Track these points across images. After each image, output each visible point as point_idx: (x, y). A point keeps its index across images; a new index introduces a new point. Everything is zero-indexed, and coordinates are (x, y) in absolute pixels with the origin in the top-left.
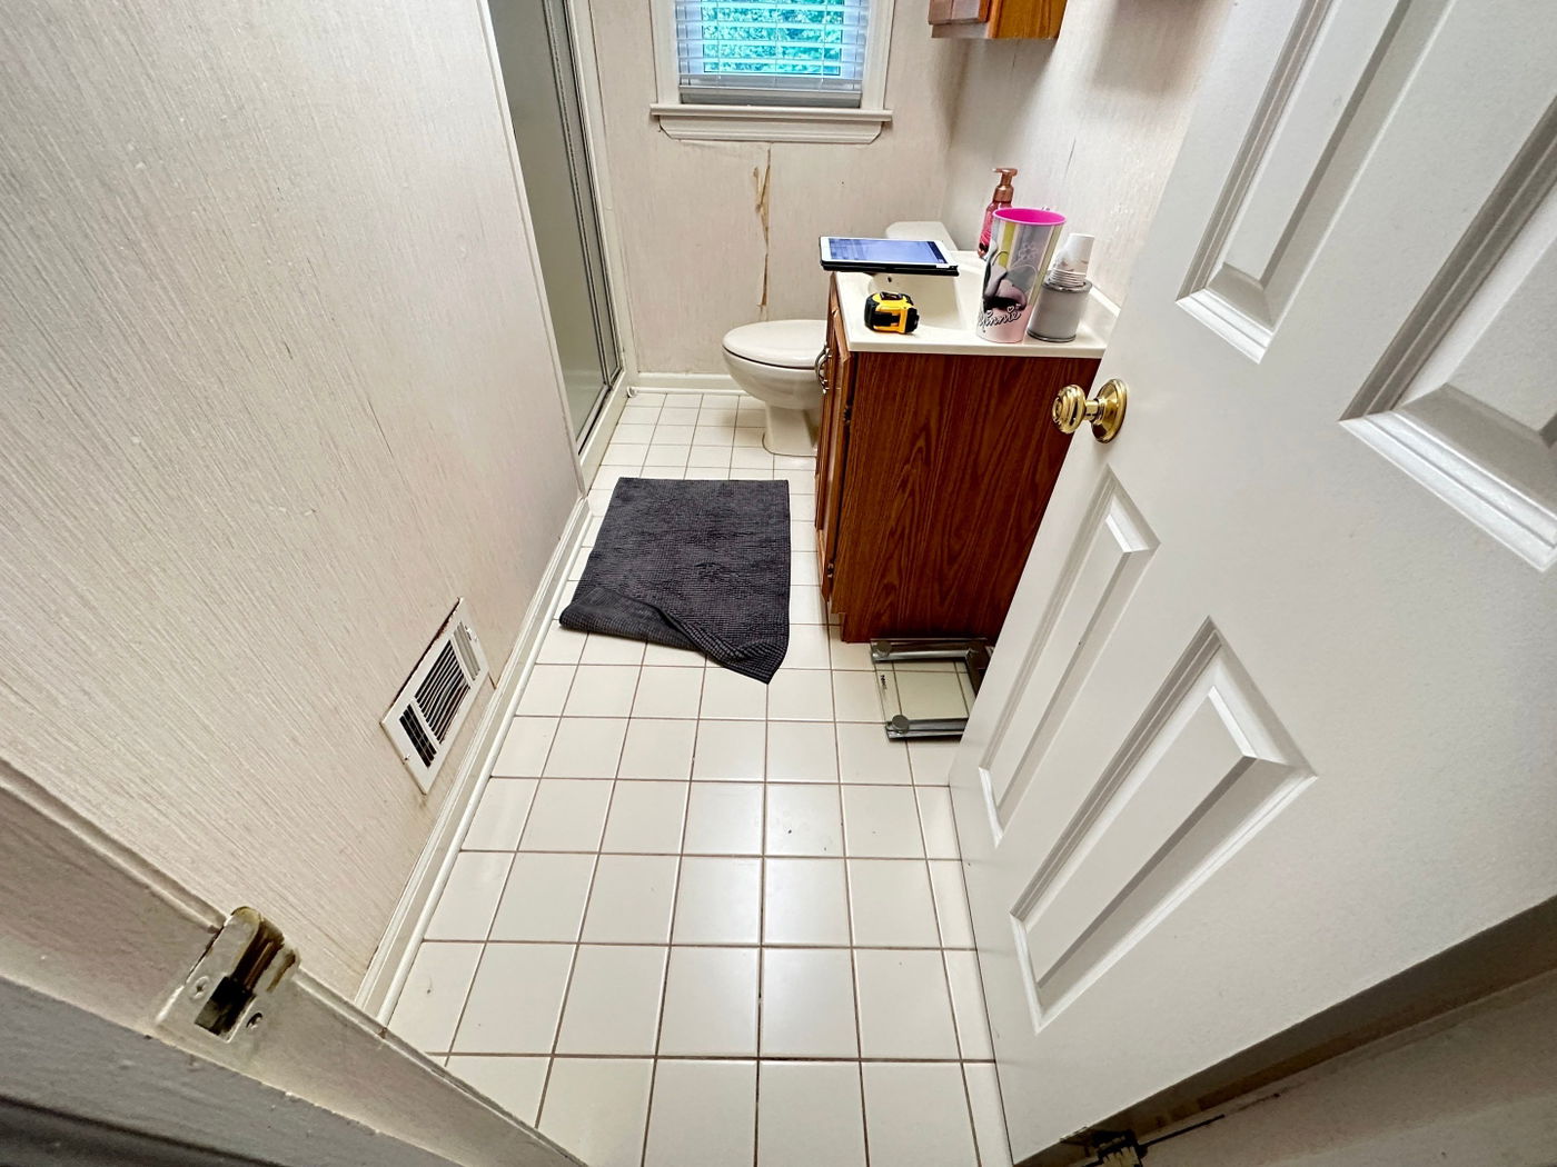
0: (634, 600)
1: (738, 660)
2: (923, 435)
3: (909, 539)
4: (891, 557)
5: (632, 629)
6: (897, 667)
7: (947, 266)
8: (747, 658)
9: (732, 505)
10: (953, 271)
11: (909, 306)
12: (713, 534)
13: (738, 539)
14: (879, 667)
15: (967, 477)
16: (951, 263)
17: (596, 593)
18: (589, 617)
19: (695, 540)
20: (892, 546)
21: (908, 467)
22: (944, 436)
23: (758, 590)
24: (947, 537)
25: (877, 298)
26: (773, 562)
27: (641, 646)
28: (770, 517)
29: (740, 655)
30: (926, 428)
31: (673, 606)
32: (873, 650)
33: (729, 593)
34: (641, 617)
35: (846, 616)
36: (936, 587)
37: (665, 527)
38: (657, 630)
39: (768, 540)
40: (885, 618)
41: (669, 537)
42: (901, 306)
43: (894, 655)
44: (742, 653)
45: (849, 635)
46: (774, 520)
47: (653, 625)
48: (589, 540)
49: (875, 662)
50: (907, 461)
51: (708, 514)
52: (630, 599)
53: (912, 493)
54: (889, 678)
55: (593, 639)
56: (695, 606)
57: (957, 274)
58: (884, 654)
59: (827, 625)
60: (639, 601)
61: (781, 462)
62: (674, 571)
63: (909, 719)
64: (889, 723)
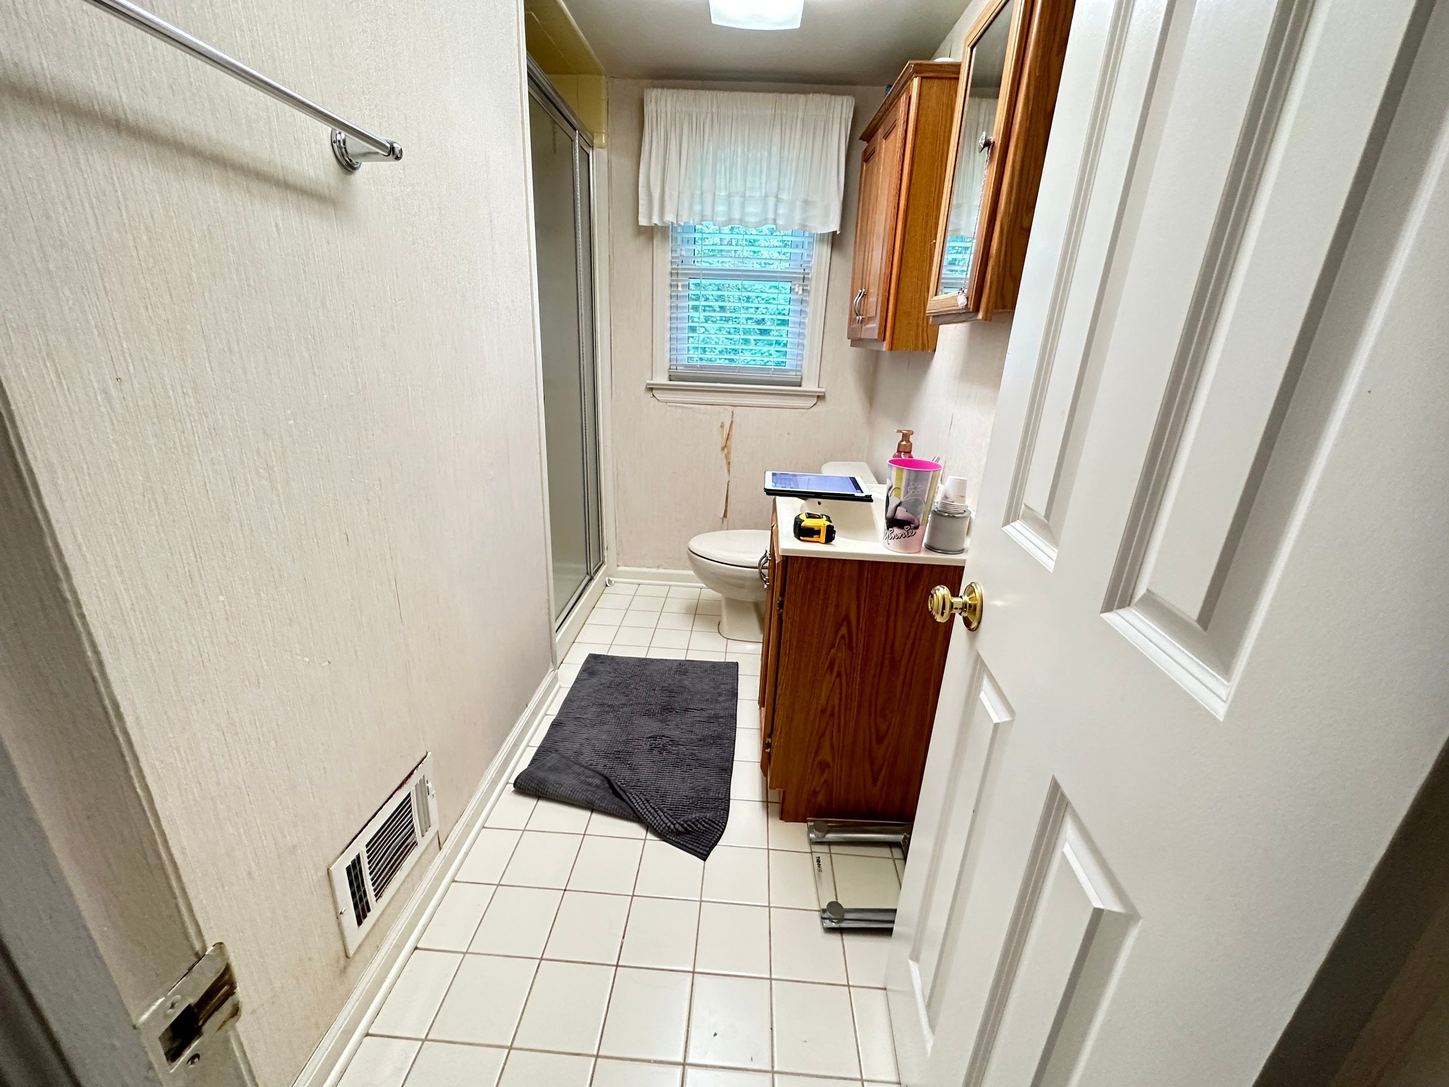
0: (586, 768)
1: (679, 833)
2: (845, 624)
3: (839, 717)
4: (823, 735)
5: (579, 796)
6: (835, 849)
7: (863, 495)
8: (687, 832)
9: (686, 683)
10: (868, 499)
11: (828, 523)
12: (667, 709)
13: (688, 715)
14: (817, 848)
15: (887, 662)
16: (866, 493)
17: (552, 759)
18: (542, 782)
19: (649, 714)
20: (823, 724)
21: (833, 651)
22: (862, 625)
23: (704, 764)
24: (873, 717)
25: (803, 517)
26: (719, 737)
27: (587, 814)
28: (720, 695)
29: (680, 829)
30: (847, 618)
31: (622, 775)
32: (810, 830)
33: (675, 765)
34: (590, 784)
35: (784, 792)
36: (868, 766)
37: (624, 700)
38: (603, 798)
39: (716, 717)
40: (821, 797)
41: (627, 709)
42: (822, 523)
43: (831, 836)
44: (682, 826)
45: (786, 815)
46: (721, 699)
47: (601, 793)
48: (553, 709)
49: (813, 843)
50: (833, 646)
51: (663, 689)
52: (582, 766)
53: (839, 675)
54: (825, 860)
55: (543, 805)
56: (642, 777)
57: (872, 501)
58: (820, 834)
59: (766, 802)
60: (590, 769)
61: (733, 646)
62: (627, 742)
63: (845, 906)
64: (824, 911)
